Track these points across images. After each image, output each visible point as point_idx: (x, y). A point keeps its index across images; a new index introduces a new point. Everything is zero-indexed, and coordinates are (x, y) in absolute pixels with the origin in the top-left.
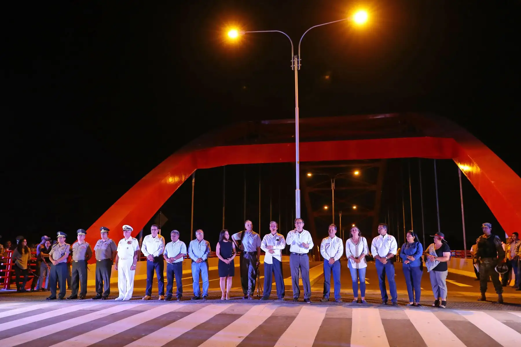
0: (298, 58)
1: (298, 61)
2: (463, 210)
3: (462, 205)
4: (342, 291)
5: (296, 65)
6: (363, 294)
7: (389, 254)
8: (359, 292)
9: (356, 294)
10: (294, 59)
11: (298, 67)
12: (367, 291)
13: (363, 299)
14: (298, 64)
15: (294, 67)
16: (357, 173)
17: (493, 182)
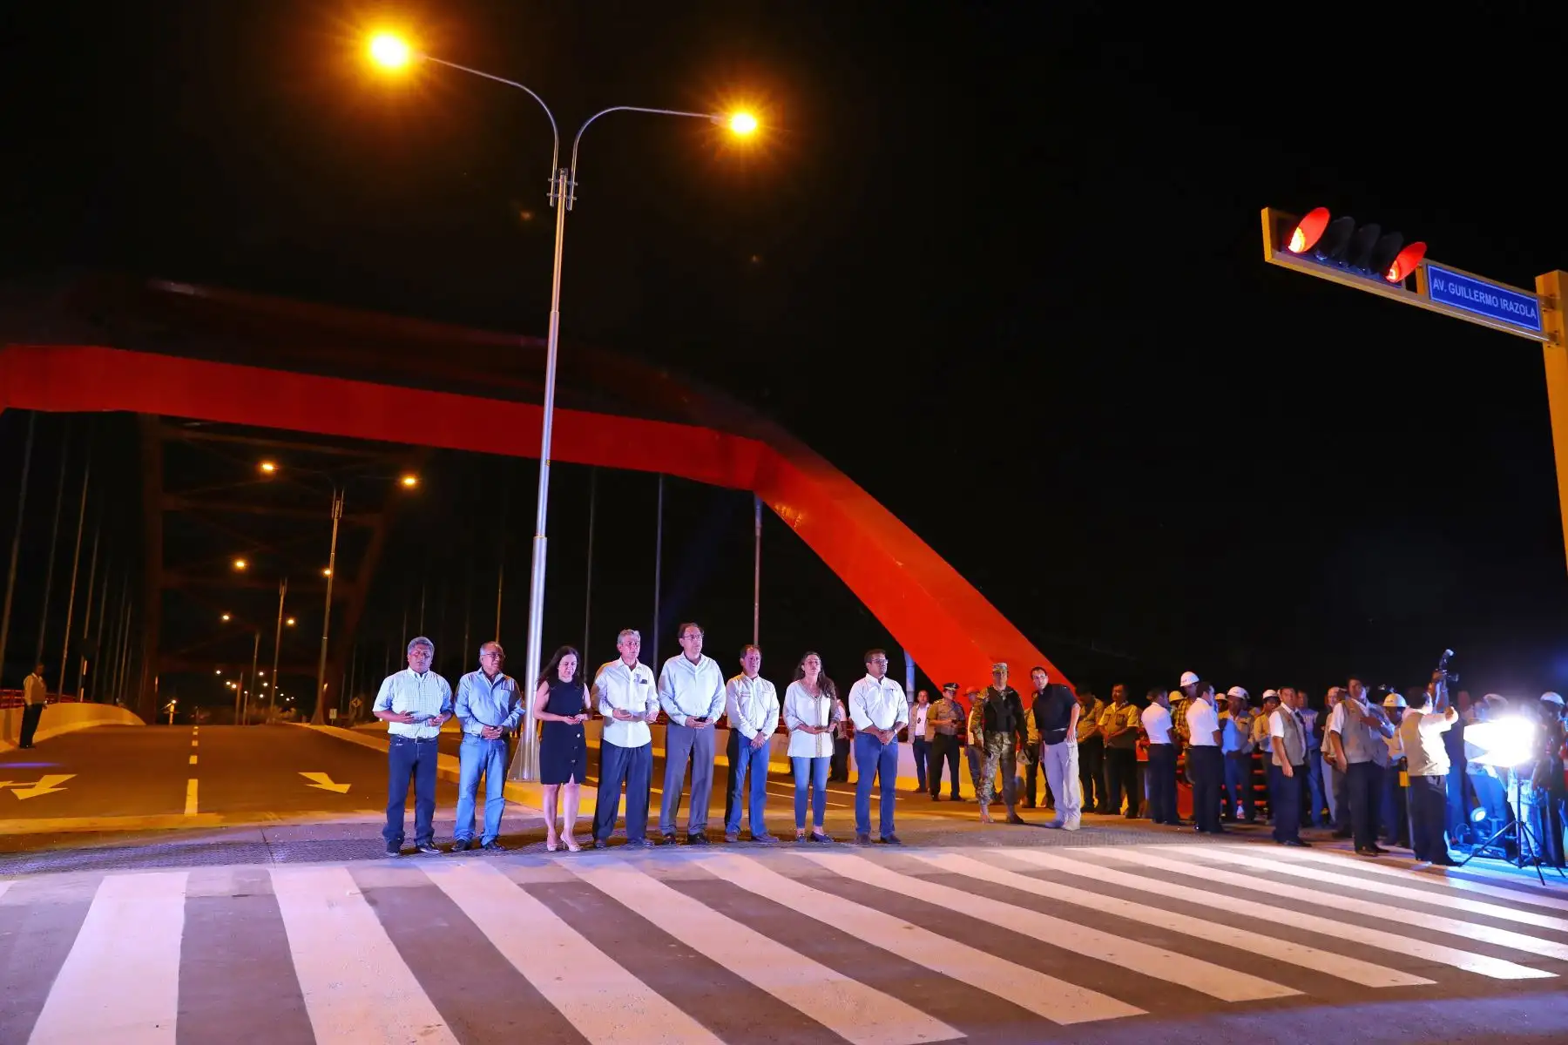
0: (569, 179)
1: (568, 187)
2: (756, 617)
3: (757, 604)
4: (768, 814)
5: (562, 195)
6: (818, 820)
7: (896, 724)
8: (810, 814)
9: (800, 820)
10: (558, 177)
11: (567, 201)
12: (827, 815)
13: (819, 831)
14: (568, 194)
15: (556, 200)
16: (410, 481)
17: (900, 564)
